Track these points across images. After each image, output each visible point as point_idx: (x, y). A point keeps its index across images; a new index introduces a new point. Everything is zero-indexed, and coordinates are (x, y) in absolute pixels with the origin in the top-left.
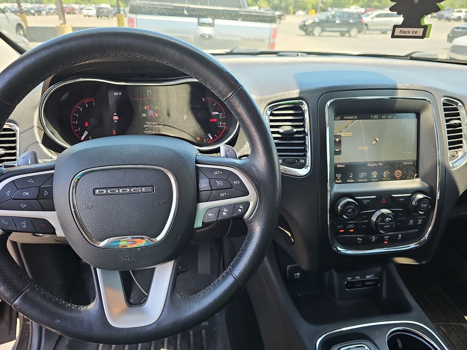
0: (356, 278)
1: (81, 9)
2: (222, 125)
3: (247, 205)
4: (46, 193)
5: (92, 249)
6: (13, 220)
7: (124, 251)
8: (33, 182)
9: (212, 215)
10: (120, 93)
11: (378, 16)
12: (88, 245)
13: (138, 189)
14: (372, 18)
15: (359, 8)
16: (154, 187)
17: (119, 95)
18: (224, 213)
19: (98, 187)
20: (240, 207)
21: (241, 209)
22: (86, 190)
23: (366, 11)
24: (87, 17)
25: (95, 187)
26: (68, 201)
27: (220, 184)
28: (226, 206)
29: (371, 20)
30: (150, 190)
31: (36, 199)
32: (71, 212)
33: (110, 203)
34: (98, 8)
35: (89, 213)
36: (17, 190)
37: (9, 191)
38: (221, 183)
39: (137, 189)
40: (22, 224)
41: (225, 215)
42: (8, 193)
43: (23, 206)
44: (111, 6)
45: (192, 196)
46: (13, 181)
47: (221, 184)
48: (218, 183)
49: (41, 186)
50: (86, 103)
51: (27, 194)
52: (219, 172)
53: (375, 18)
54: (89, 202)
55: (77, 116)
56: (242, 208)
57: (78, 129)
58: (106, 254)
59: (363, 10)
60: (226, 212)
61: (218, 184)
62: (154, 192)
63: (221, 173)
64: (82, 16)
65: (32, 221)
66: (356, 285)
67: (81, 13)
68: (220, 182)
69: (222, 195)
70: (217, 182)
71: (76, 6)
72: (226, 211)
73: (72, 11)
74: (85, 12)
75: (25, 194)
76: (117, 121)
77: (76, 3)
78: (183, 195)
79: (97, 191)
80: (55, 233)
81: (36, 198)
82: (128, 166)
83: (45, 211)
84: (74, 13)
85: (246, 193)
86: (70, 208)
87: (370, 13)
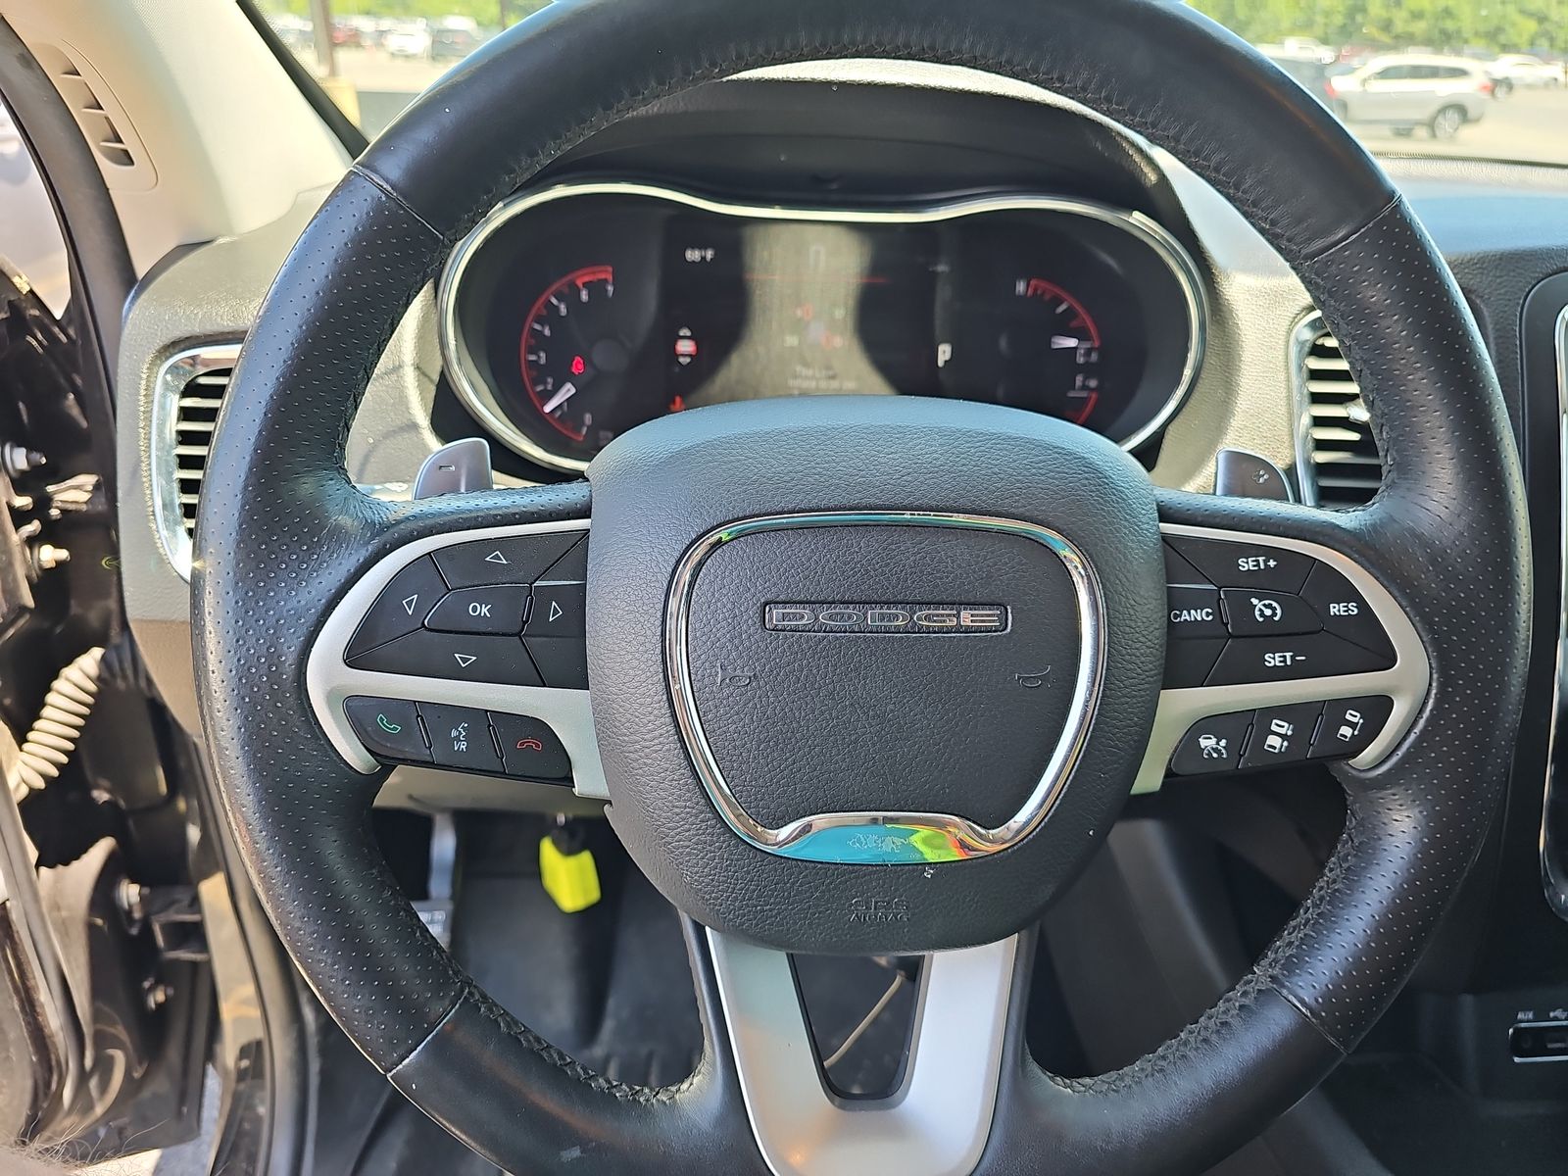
0: (1552, 1015)
1: (382, 33)
2: (1084, 387)
3: (1377, 708)
4: (556, 612)
5: (737, 860)
6: (418, 716)
7: (870, 874)
8: (505, 562)
9: (1218, 744)
10: (709, 254)
11: (1386, 74)
12: (724, 842)
13: (942, 615)
14: (1364, 81)
15: (1314, 47)
16: (1008, 607)
17: (703, 258)
18: (1273, 741)
19: (782, 597)
20: (1348, 717)
21: (1353, 725)
22: (729, 606)
23: (1337, 58)
24: (399, 62)
25: (769, 596)
26: (658, 651)
27: (1268, 612)
28: (1284, 711)
29: (1360, 89)
30: (994, 621)
31: (518, 634)
32: (665, 697)
33: (826, 667)
34: (438, 31)
35: (737, 704)
36: (445, 591)
37: (416, 596)
38: (1274, 609)
39: (937, 616)
40: (454, 733)
41: (1275, 748)
42: (409, 604)
43: (464, 660)
44: (479, 24)
45: (1153, 659)
46: (429, 554)
47: (1275, 614)
48: (1260, 610)
49: (535, 581)
50: (581, 286)
51: (485, 610)
52: (1261, 559)
53: (1375, 78)
54: (740, 656)
55: (547, 332)
56: (1355, 720)
57: (545, 383)
58: (793, 884)
59: (1326, 54)
60: (1283, 737)
61: (1257, 613)
62: (1009, 630)
63: (1272, 563)
64: (382, 56)
65: (490, 725)
66: (1550, 1046)
67: (379, 45)
68: (1267, 602)
69: (1273, 660)
70: (1254, 601)
71: (366, 25)
72: (1282, 731)
73: (354, 39)
74: (393, 43)
75: (475, 609)
76: (688, 360)
77: (368, 13)
78: (1124, 652)
79: (776, 612)
80: (569, 780)
81: (518, 629)
82: (907, 516)
83: (545, 686)
84: (358, 45)
85: (1384, 657)
86: (662, 679)
87: (1355, 62)
